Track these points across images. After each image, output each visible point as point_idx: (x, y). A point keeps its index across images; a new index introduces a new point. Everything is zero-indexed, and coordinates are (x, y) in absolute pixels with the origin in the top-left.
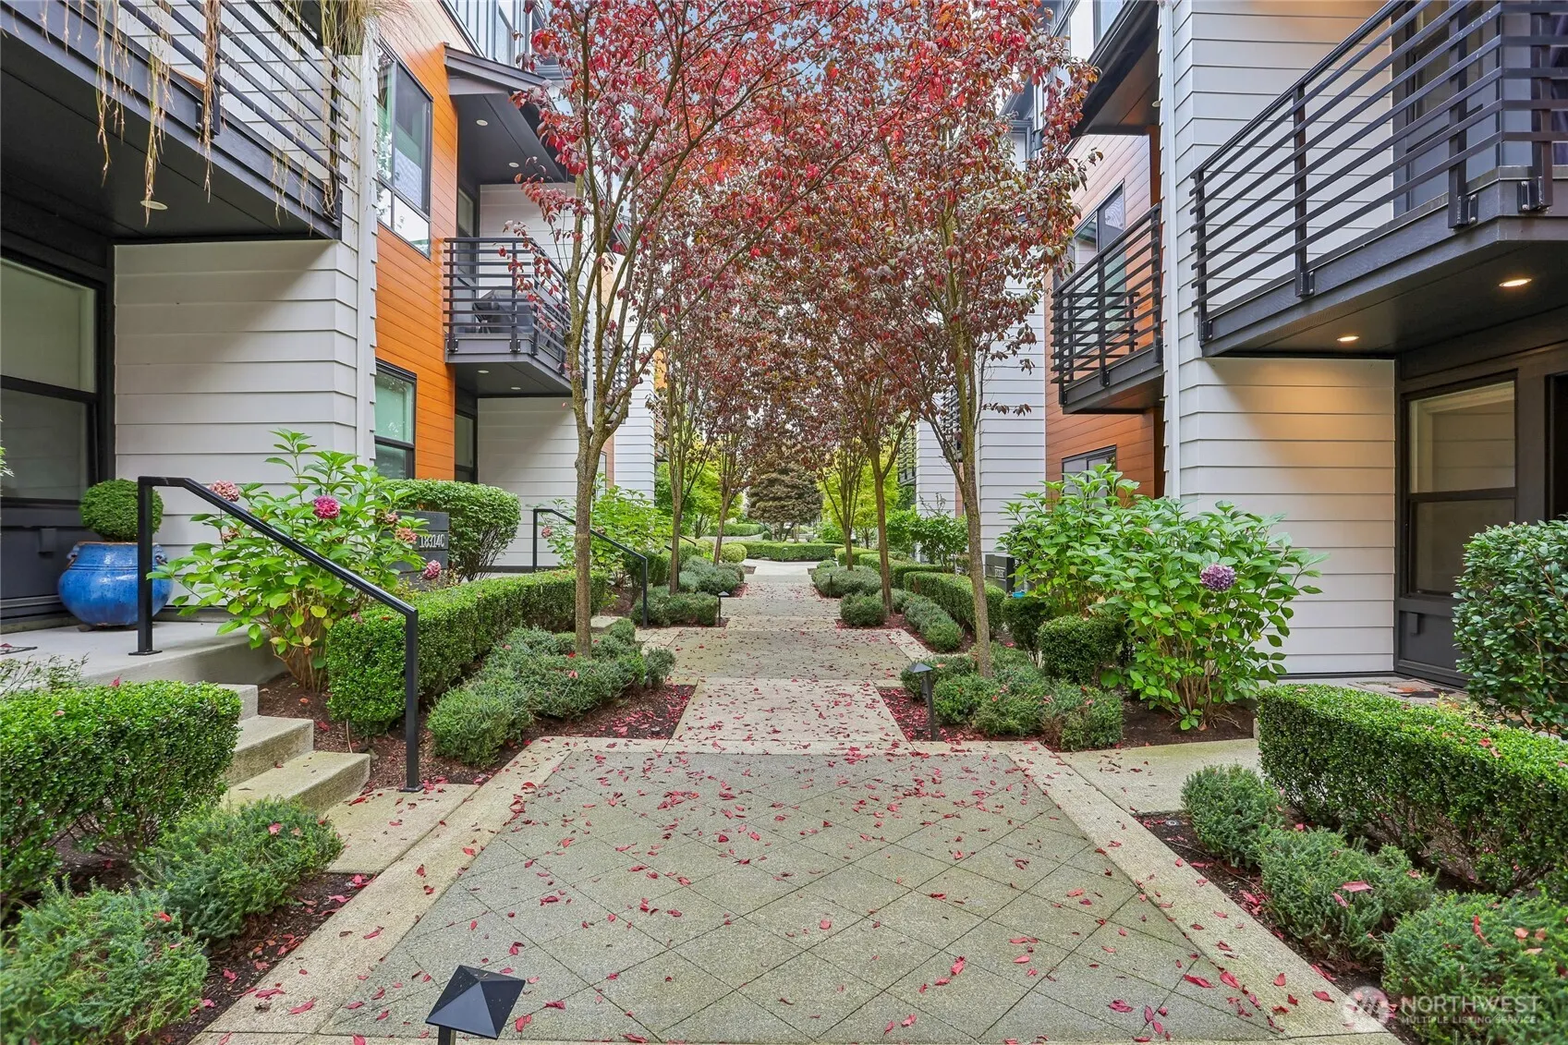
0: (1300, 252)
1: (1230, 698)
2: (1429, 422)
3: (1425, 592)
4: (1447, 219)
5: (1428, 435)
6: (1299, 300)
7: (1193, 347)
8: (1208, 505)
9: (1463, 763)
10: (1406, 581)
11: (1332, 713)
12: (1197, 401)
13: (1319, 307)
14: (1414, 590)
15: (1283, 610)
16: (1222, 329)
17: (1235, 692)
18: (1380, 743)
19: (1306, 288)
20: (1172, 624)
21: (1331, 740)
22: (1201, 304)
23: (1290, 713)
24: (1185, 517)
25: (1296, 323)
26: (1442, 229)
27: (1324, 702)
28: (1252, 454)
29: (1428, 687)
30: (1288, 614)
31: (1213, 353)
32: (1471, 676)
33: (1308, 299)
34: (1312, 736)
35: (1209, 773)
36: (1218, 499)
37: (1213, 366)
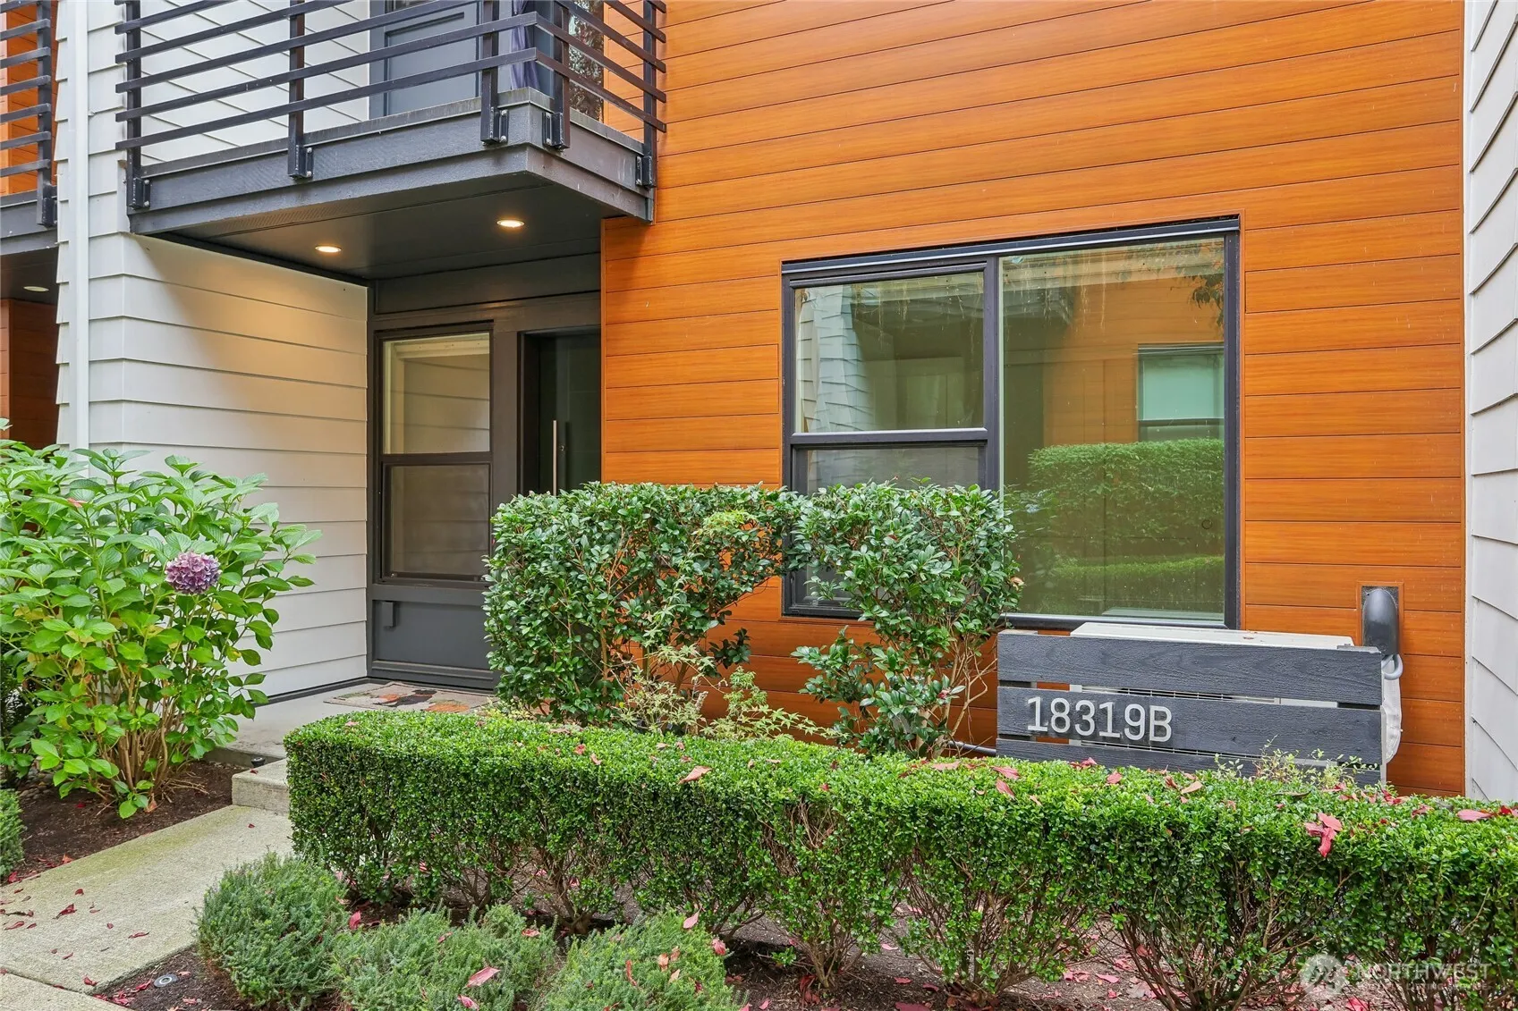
0: (295, 113)
1: (199, 752)
2: (400, 366)
3: (400, 575)
4: (478, 129)
5: (400, 387)
6: (291, 182)
7: (115, 213)
8: (154, 462)
9: (564, 780)
10: (380, 564)
11: (403, 749)
12: (118, 298)
13: (317, 198)
14: (388, 573)
15: (265, 613)
16: (167, 195)
17: (205, 741)
18: (466, 776)
19: (303, 169)
20: (108, 652)
21: (402, 784)
22: (133, 146)
23: (340, 759)
24: (124, 481)
25: (282, 214)
26: (470, 138)
27: (388, 737)
28: (198, 389)
29: (409, 691)
30: (272, 617)
31: (149, 228)
32: (503, 671)
33: (302, 184)
34: (373, 785)
35: (236, 881)
36: (169, 452)
37: (147, 249)
